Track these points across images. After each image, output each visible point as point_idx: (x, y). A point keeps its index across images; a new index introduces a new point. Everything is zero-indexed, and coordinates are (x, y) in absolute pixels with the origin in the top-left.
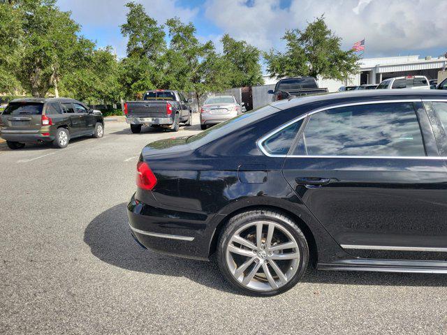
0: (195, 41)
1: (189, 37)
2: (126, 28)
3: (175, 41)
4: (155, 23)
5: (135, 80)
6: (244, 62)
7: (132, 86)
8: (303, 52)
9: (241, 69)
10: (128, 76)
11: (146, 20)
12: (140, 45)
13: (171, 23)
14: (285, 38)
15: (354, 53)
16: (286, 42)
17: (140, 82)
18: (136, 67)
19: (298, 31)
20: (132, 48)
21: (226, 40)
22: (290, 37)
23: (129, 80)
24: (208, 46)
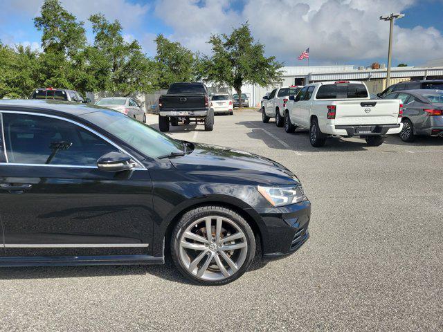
0: (120, 40)
1: (114, 35)
2: (39, 22)
3: (98, 38)
4: (73, 18)
5: (49, 76)
6: (178, 63)
7: (45, 83)
8: (228, 57)
9: (175, 71)
10: (41, 72)
11: (63, 14)
12: (57, 40)
13: (94, 19)
14: (211, 41)
15: (274, 61)
16: (212, 46)
17: (53, 79)
18: (49, 62)
19: (225, 37)
20: (48, 43)
21: (160, 40)
22: (215, 41)
23: (42, 76)
24: (134, 46)
